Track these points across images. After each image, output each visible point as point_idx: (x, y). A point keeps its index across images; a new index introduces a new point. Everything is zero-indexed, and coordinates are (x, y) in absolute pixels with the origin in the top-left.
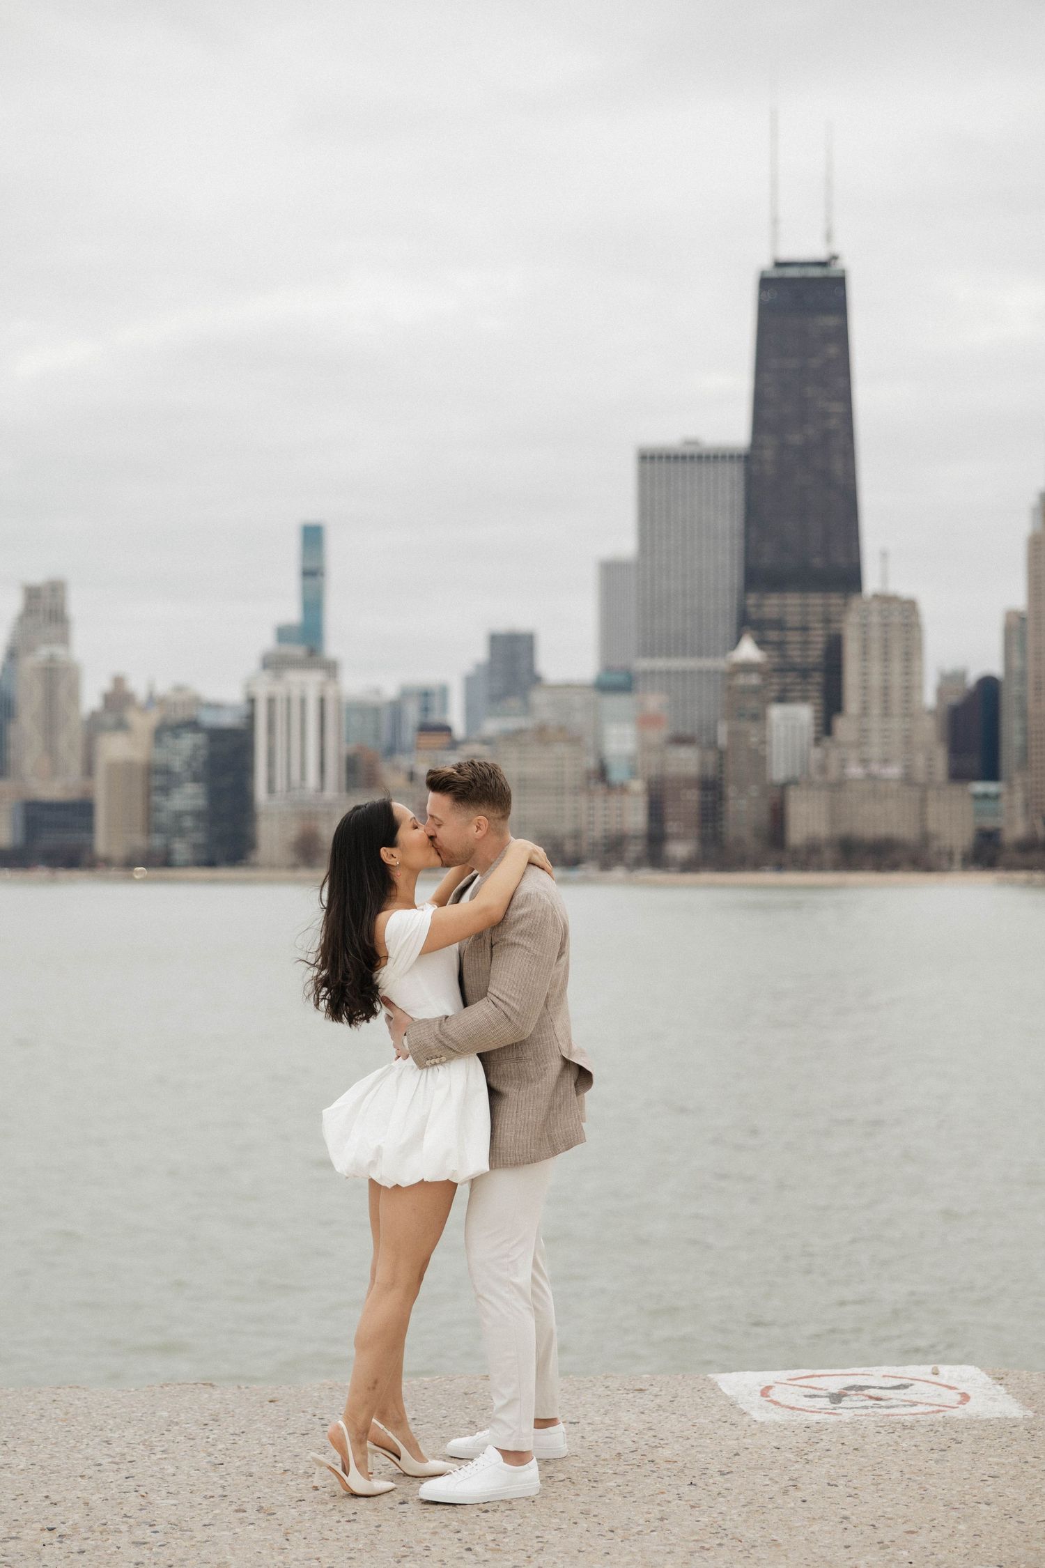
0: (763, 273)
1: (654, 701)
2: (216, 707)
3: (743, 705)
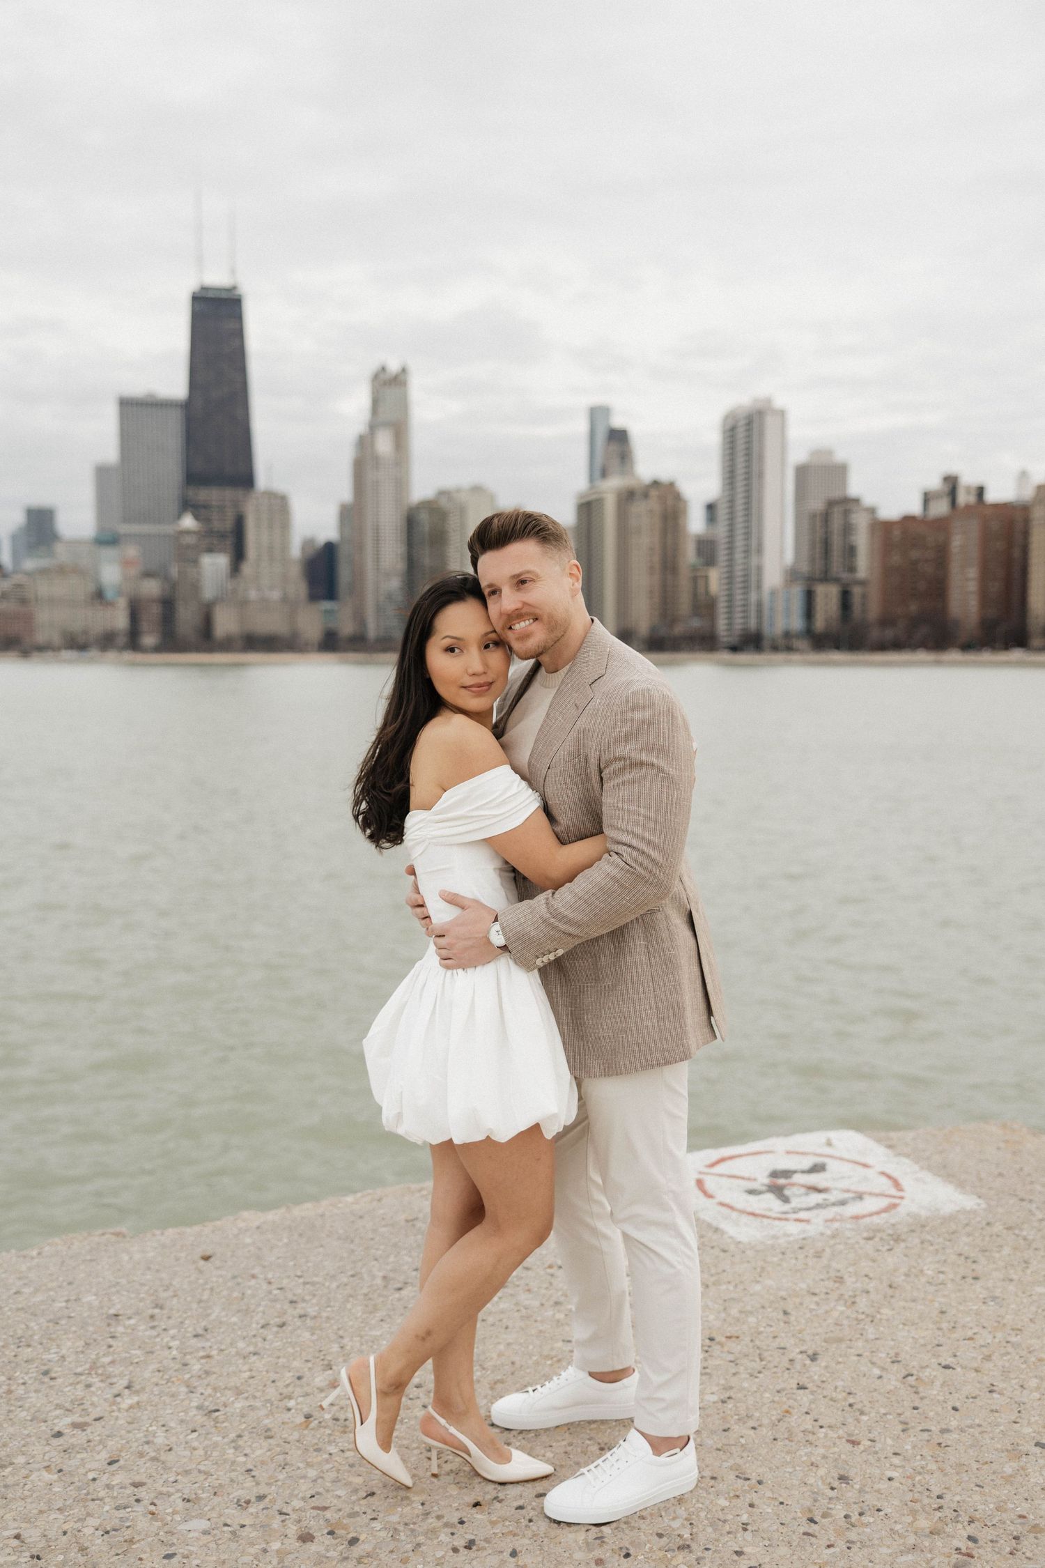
0: (194, 293)
1: (132, 551)
3: (188, 554)
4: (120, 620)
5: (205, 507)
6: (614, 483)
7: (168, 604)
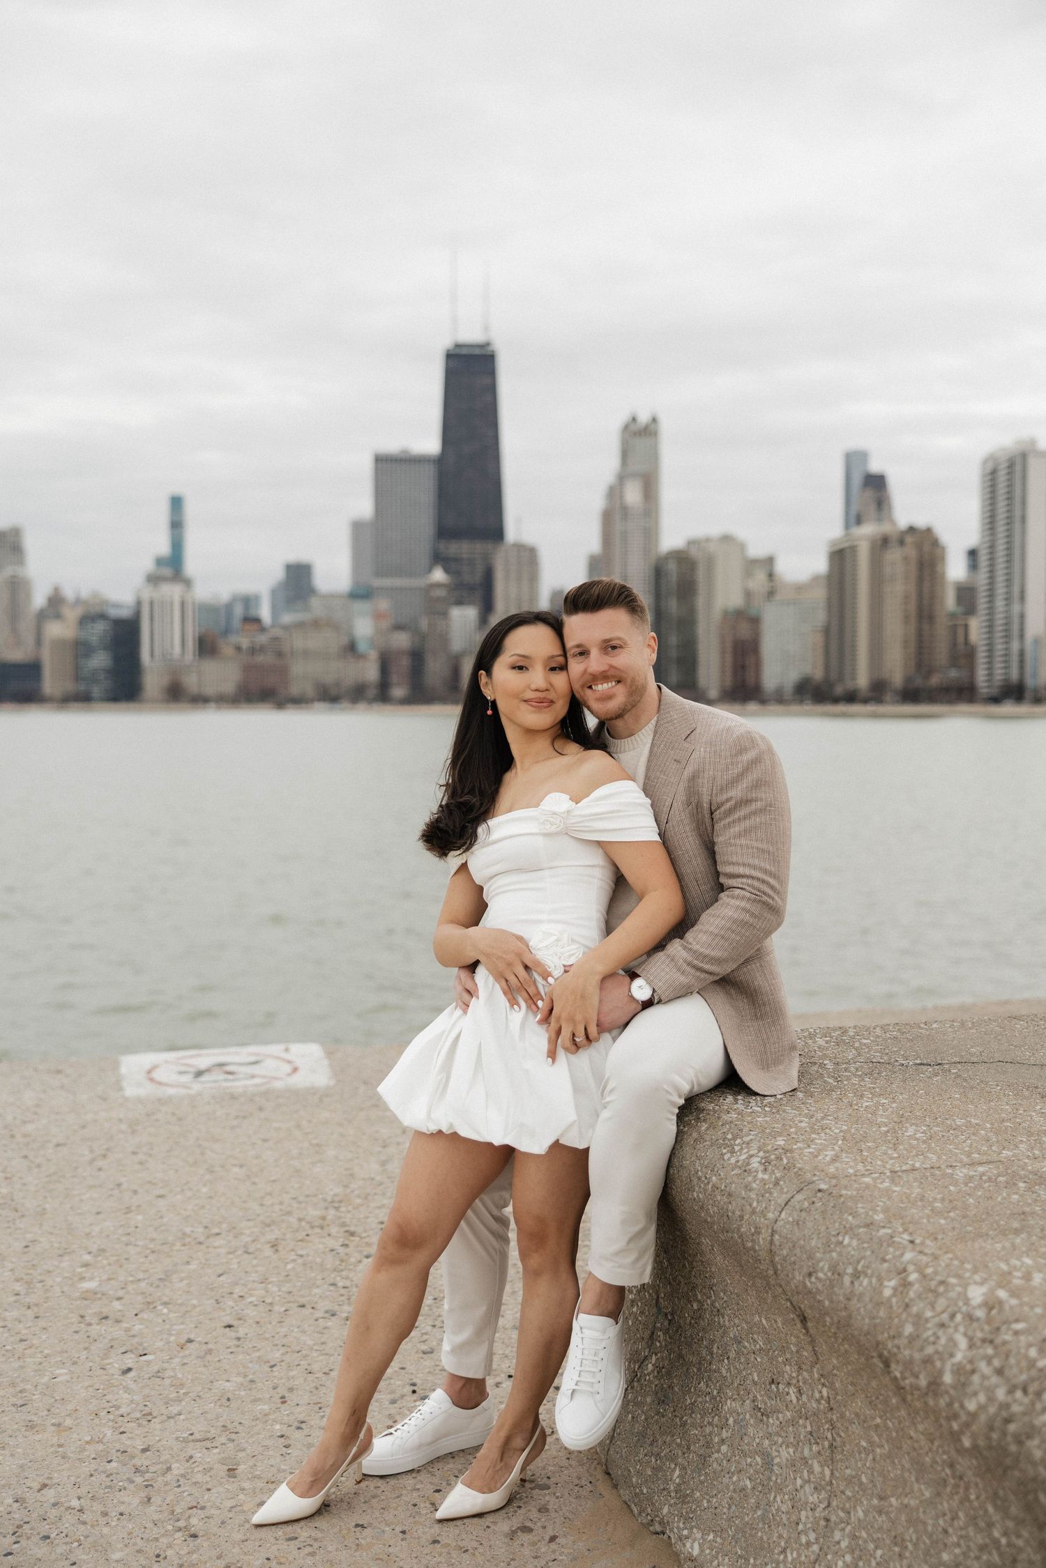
0: (448, 351)
1: (384, 604)
2: (117, 606)
3: (437, 607)
4: (371, 673)
5: (457, 560)
6: (868, 530)
7: (417, 657)
